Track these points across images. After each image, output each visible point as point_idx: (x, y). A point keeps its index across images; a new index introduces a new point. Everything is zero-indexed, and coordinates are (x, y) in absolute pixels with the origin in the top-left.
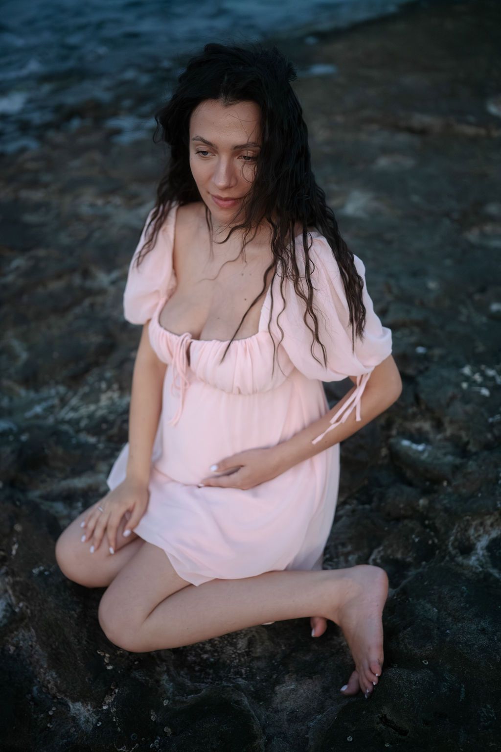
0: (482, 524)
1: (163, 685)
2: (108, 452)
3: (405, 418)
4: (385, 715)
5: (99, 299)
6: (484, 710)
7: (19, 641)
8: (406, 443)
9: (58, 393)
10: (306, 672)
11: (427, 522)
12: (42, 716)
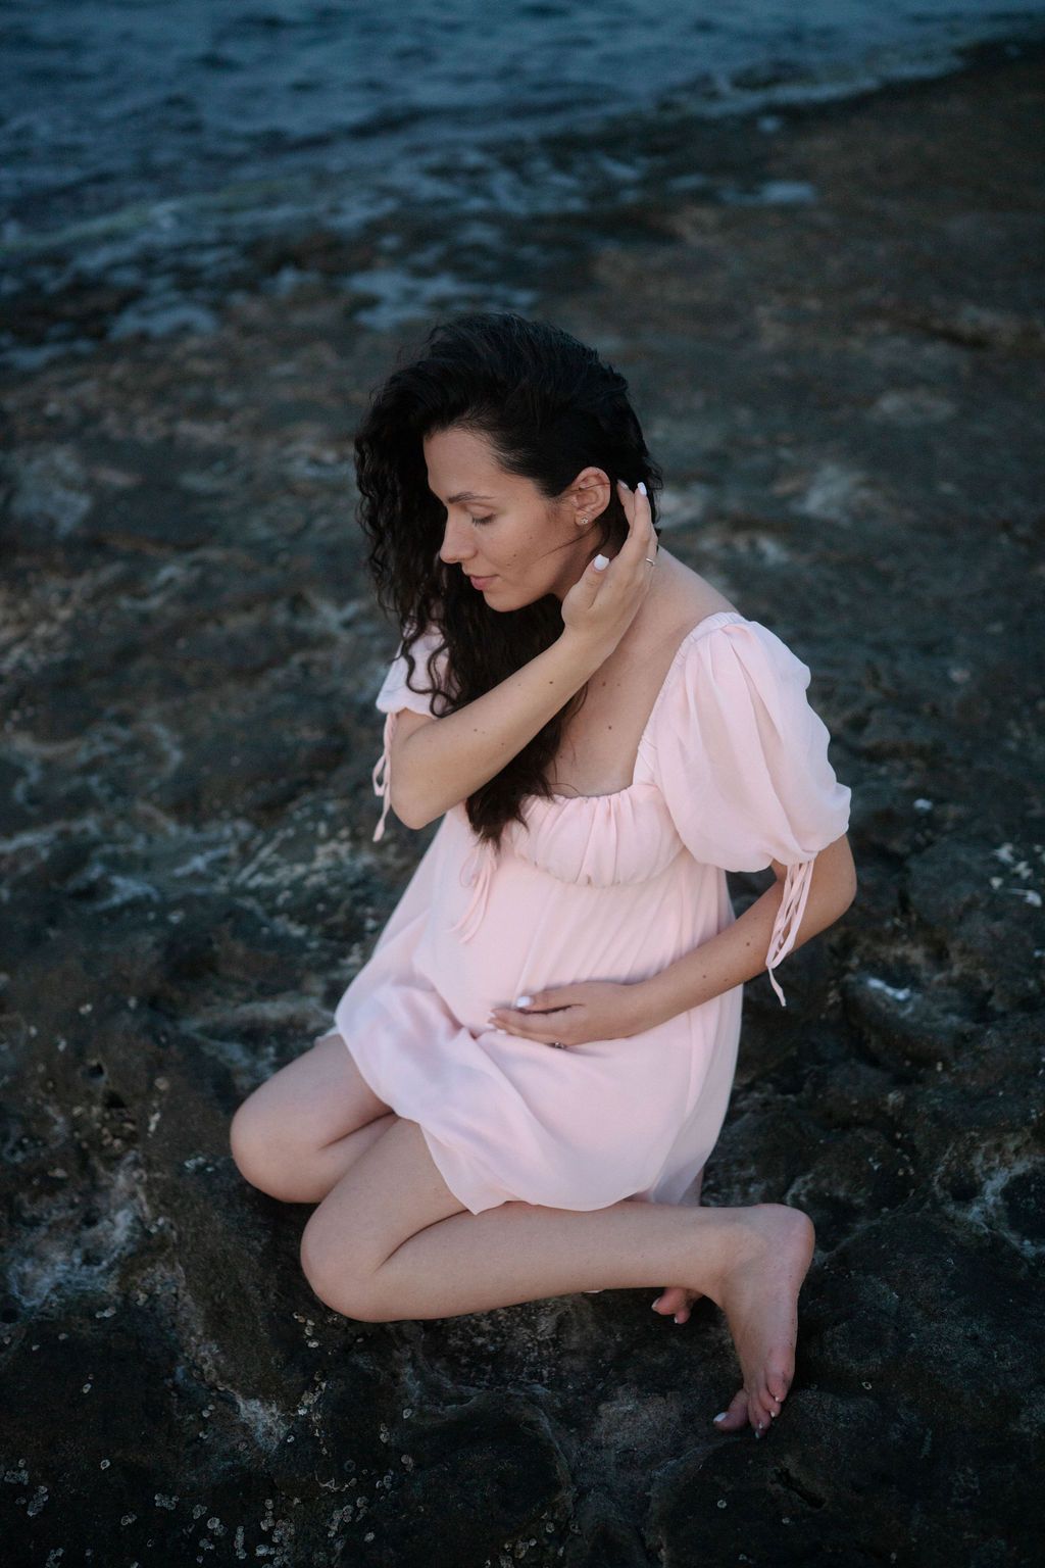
0: (998, 1147)
1: (404, 1382)
2: (325, 956)
3: (878, 937)
4: (788, 1470)
5: (320, 656)
6: (961, 1476)
7: (156, 1284)
8: (875, 984)
9: (236, 833)
10: (655, 1384)
11: (899, 1136)
12: (191, 1417)
